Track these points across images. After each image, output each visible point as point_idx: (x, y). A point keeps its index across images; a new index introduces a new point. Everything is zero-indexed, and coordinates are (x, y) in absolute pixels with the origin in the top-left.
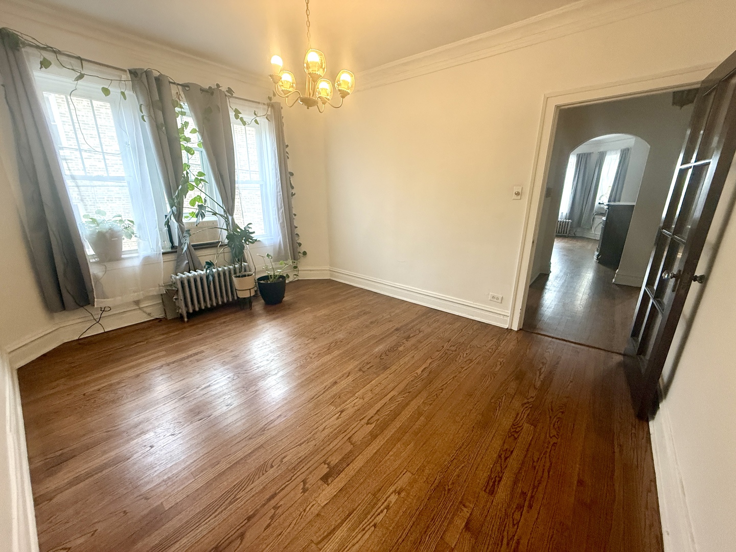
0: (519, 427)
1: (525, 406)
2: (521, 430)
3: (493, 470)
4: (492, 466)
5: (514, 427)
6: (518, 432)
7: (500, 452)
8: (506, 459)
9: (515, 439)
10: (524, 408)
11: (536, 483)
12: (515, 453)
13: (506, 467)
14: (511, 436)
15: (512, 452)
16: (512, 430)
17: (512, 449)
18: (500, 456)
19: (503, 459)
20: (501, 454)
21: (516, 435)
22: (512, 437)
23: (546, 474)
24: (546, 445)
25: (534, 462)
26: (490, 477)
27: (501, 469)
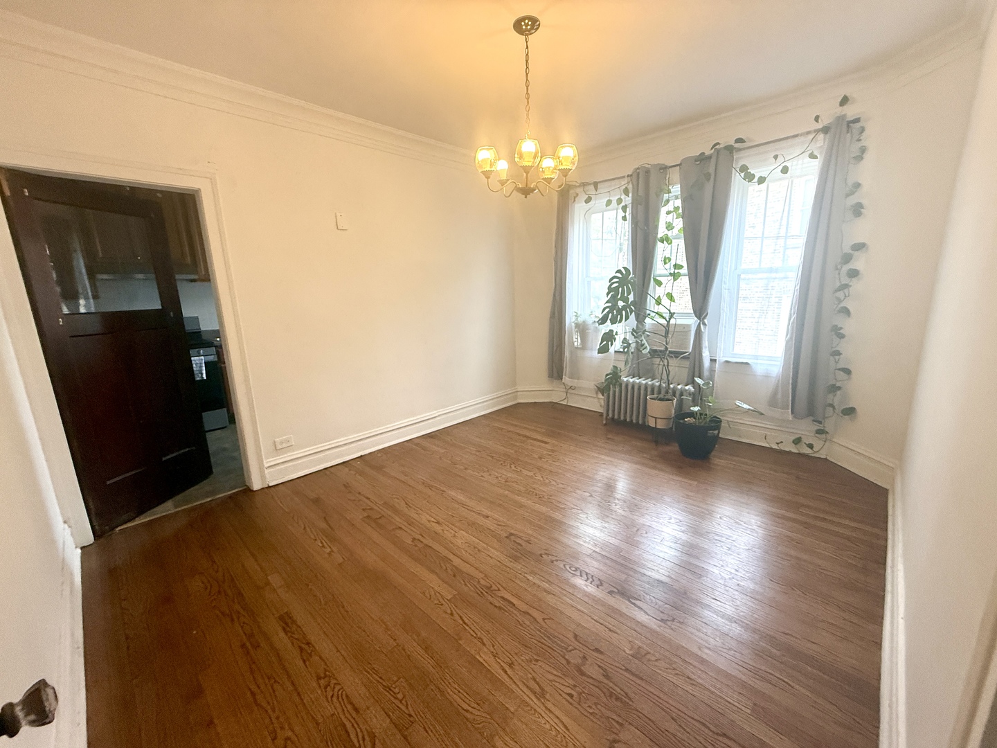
0: (332, 696)
1: (367, 738)
2: (326, 697)
3: (299, 629)
4: (304, 629)
5: (338, 687)
6: (326, 688)
7: (313, 646)
8: (301, 649)
9: (319, 678)
10: (365, 733)
11: (253, 666)
12: (301, 663)
13: (293, 644)
14: (325, 674)
15: (304, 661)
16: (333, 681)
17: (307, 663)
18: (308, 644)
19: (303, 646)
20: (310, 647)
21: (322, 682)
22: (322, 675)
23: (254, 687)
24: (282, 719)
25: (275, 681)
26: (294, 622)
27: (294, 638)
